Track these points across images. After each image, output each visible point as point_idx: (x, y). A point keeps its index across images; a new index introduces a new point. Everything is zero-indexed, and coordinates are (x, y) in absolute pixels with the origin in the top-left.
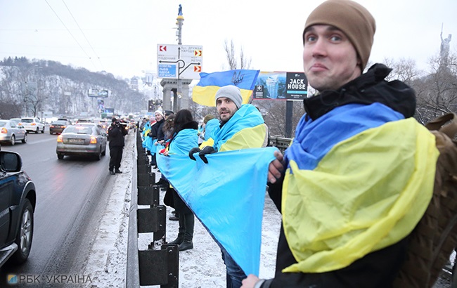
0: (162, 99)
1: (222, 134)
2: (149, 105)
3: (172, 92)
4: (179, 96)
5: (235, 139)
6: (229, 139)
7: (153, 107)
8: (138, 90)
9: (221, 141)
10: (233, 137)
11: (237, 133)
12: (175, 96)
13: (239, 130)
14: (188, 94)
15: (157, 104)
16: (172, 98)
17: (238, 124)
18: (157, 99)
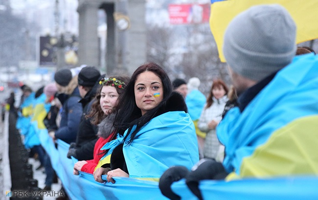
0: (74, 30)
1: (245, 131)
2: (42, 48)
3: (102, 14)
4: (122, 23)
5: (275, 145)
6: (260, 146)
7: (50, 51)
8: (9, 9)
9: (243, 149)
10: (270, 139)
11: (279, 131)
12: (111, 24)
13: (284, 122)
14: (143, 16)
15: (62, 44)
16: (103, 28)
17: (282, 107)
18: (61, 31)
